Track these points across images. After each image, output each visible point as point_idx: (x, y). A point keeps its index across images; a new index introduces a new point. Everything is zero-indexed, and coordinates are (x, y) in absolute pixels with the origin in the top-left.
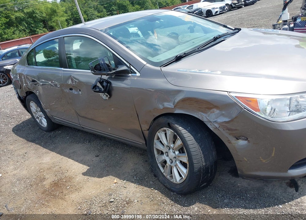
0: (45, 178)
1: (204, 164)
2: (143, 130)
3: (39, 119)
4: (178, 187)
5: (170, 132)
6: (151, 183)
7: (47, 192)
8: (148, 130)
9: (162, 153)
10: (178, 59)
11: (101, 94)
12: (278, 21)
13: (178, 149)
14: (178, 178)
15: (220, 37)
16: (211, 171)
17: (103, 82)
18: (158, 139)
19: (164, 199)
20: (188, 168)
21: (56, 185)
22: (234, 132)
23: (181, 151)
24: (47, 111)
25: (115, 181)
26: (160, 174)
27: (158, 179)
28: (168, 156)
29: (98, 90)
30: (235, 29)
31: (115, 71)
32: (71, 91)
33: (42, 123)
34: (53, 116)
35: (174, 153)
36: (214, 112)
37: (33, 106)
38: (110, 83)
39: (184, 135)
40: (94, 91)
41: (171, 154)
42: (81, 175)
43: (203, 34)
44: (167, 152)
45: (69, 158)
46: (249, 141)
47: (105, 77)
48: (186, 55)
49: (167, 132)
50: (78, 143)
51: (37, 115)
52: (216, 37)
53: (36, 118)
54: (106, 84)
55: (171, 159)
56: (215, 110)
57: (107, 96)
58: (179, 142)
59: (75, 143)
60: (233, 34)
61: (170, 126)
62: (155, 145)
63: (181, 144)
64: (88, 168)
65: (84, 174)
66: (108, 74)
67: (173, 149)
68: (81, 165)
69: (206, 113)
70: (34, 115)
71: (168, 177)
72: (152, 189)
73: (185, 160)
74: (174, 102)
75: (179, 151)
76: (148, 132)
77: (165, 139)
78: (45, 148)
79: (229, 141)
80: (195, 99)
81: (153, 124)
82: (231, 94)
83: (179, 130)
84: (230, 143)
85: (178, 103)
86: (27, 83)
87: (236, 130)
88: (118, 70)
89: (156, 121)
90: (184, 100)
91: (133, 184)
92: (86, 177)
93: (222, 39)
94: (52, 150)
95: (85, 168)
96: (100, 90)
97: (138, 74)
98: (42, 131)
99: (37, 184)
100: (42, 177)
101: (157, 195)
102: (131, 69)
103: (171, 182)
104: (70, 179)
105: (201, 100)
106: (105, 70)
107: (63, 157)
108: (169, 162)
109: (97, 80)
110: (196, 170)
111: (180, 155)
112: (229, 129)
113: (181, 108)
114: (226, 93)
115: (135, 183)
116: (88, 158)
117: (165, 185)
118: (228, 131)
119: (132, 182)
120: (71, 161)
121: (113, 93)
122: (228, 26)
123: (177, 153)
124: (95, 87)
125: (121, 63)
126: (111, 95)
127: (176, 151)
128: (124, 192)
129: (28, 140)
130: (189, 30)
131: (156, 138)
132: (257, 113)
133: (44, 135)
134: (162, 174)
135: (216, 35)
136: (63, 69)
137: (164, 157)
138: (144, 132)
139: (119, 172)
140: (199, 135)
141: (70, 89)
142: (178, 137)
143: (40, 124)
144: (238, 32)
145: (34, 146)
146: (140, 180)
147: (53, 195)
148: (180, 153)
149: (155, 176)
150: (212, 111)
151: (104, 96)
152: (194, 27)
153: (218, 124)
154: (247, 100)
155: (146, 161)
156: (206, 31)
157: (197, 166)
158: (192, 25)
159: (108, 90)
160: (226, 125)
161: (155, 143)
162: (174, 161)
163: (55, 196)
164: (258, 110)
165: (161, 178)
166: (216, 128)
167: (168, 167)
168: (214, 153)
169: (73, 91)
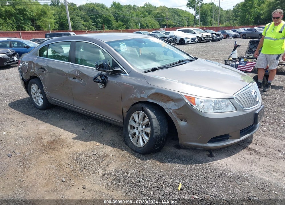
0: (43, 138)
1: (160, 134)
2: (123, 111)
3: (37, 99)
4: (141, 149)
5: (142, 113)
6: (123, 147)
7: (45, 146)
8: (127, 112)
9: (134, 128)
10: (154, 70)
11: (99, 84)
12: (229, 58)
13: (146, 124)
14: (142, 144)
15: (183, 61)
16: (163, 139)
17: (102, 76)
18: (133, 118)
19: (130, 155)
20: (149, 137)
21: (52, 143)
22: (180, 116)
23: (147, 126)
24: (47, 93)
25: (97, 144)
26: (130, 142)
27: (128, 145)
28: (137, 130)
29: (97, 81)
30: (195, 58)
31: (112, 70)
32: (74, 80)
33: (38, 102)
34: (50, 97)
35: (142, 127)
36: (170, 103)
37: (34, 88)
38: (107, 78)
39: (151, 115)
40: (94, 81)
41: (140, 128)
42: (71, 139)
43: (172, 58)
44: (137, 127)
45: (61, 128)
46: (187, 122)
47: (104, 73)
48: (159, 68)
49: (140, 113)
50: (68, 120)
51: (35, 96)
52: (180, 61)
53: (33, 98)
54: (104, 78)
55: (139, 132)
56: (171, 102)
57: (103, 86)
58: (147, 120)
59: (65, 119)
60: (192, 61)
61: (143, 110)
62: (130, 122)
63: (148, 121)
64: (77, 135)
65: (73, 138)
66: (108, 71)
67: (142, 125)
68: (71, 133)
69: (166, 103)
70: (32, 95)
71: (135, 144)
72: (123, 150)
73: (148, 130)
74: (148, 95)
75: (146, 126)
76: (126, 113)
77: (138, 118)
78: (40, 120)
79: (176, 121)
80: (161, 94)
81: (132, 108)
82: (182, 94)
83: (148, 111)
84: (177, 122)
85: (150, 95)
86: (35, 70)
87: (181, 115)
88: (114, 70)
89: (134, 106)
90: (154, 94)
91: (110, 147)
92: (75, 141)
93: (184, 63)
94: (47, 122)
95: (75, 135)
96: (99, 81)
97: (128, 74)
98: (36, 109)
99: (37, 141)
100: (40, 138)
101: (126, 153)
102: (124, 71)
103: (137, 147)
104: (63, 140)
105: (164, 95)
106: (106, 68)
107: (56, 127)
108: (137, 134)
109: (98, 74)
110: (154, 136)
111: (146, 128)
112: (177, 114)
113: (151, 99)
114: (179, 93)
115: (111, 147)
116: (76, 129)
117: (132, 148)
118: (176, 115)
119: (110, 146)
120: (62, 131)
121: (108, 85)
122: (190, 55)
123: (144, 127)
124: (95, 78)
125: (117, 66)
126: (105, 86)
127: (144, 126)
128: (104, 150)
129: (25, 114)
130: (164, 53)
131: (131, 117)
132: (194, 106)
133: (38, 112)
134: (131, 142)
135: (180, 59)
136: (70, 63)
137: (135, 130)
138: (124, 113)
139: (100, 139)
140: (160, 117)
141: (74, 78)
142: (147, 117)
143: (36, 103)
144: (195, 60)
145: (30, 118)
146: (115, 145)
147: (50, 148)
148: (146, 127)
149: (126, 144)
150: (169, 102)
151: (100, 86)
152: (167, 51)
153: (172, 110)
154: (190, 98)
155: (120, 135)
156: (175, 55)
157: (155, 134)
158: (166, 50)
159: (104, 82)
160: (176, 111)
161: (130, 121)
162: (141, 133)
163: (51, 149)
164: (195, 104)
165: (130, 144)
166: (171, 112)
167: (136, 137)
168: (167, 129)
169: (76, 79)
